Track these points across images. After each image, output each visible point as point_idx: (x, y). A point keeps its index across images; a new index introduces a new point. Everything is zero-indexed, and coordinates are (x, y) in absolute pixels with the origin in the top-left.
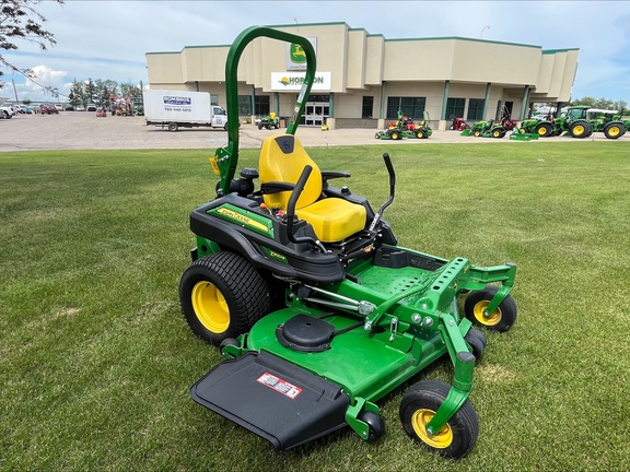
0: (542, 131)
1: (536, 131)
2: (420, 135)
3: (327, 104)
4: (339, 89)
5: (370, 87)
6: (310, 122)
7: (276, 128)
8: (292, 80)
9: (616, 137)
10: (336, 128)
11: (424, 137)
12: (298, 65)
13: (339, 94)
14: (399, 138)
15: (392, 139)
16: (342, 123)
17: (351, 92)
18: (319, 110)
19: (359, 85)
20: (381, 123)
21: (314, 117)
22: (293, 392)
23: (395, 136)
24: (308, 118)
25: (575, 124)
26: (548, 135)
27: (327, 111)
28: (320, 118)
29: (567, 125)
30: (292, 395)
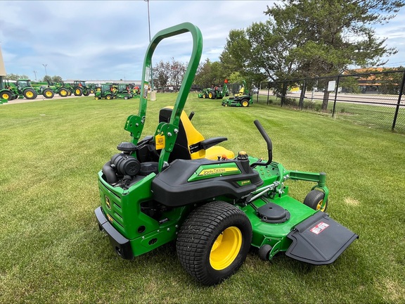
0: (5, 97)
1: (1, 96)
25: (25, 91)
26: (11, 99)
29: (19, 92)
30: (327, 225)
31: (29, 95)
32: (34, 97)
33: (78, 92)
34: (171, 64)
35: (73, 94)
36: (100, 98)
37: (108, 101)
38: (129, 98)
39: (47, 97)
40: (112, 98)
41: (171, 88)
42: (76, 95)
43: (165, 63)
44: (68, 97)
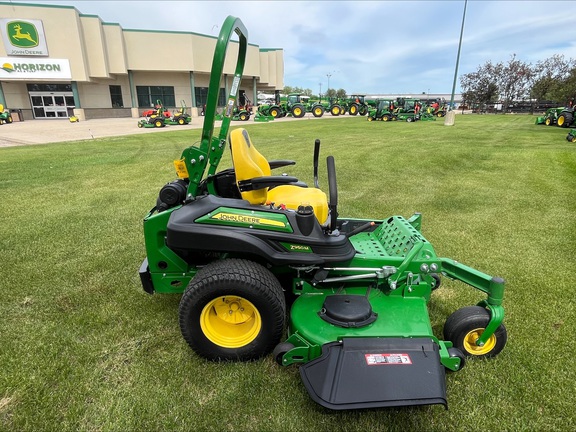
0: (274, 114)
1: (270, 113)
2: (181, 122)
3: (69, 94)
4: (82, 78)
5: (116, 76)
6: (51, 114)
7: (8, 122)
8: (19, 67)
9: (320, 116)
10: (87, 119)
11: (186, 123)
12: (23, 50)
13: (82, 84)
14: (163, 126)
15: (156, 127)
16: (91, 114)
17: (96, 82)
18: (59, 101)
19: (104, 74)
20: (135, 111)
21: (54, 108)
22: (405, 360)
23: (159, 124)
24: (47, 109)
25: (294, 107)
26: (279, 116)
27: (70, 101)
28: (64, 108)
29: (289, 108)
30: (408, 362)
31: (297, 112)
32: (302, 116)
33: (353, 111)
34: (506, 65)
35: (347, 113)
36: (374, 119)
37: (384, 124)
38: (413, 121)
39: (316, 116)
40: (390, 120)
41: (499, 107)
42: (351, 114)
43: (494, 64)
44: (340, 116)
